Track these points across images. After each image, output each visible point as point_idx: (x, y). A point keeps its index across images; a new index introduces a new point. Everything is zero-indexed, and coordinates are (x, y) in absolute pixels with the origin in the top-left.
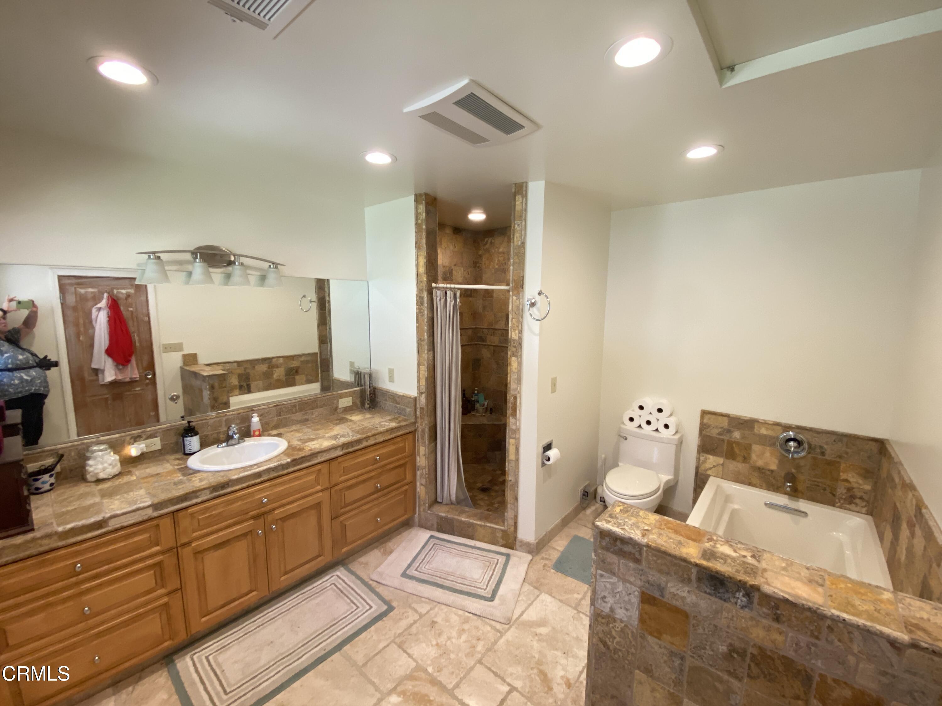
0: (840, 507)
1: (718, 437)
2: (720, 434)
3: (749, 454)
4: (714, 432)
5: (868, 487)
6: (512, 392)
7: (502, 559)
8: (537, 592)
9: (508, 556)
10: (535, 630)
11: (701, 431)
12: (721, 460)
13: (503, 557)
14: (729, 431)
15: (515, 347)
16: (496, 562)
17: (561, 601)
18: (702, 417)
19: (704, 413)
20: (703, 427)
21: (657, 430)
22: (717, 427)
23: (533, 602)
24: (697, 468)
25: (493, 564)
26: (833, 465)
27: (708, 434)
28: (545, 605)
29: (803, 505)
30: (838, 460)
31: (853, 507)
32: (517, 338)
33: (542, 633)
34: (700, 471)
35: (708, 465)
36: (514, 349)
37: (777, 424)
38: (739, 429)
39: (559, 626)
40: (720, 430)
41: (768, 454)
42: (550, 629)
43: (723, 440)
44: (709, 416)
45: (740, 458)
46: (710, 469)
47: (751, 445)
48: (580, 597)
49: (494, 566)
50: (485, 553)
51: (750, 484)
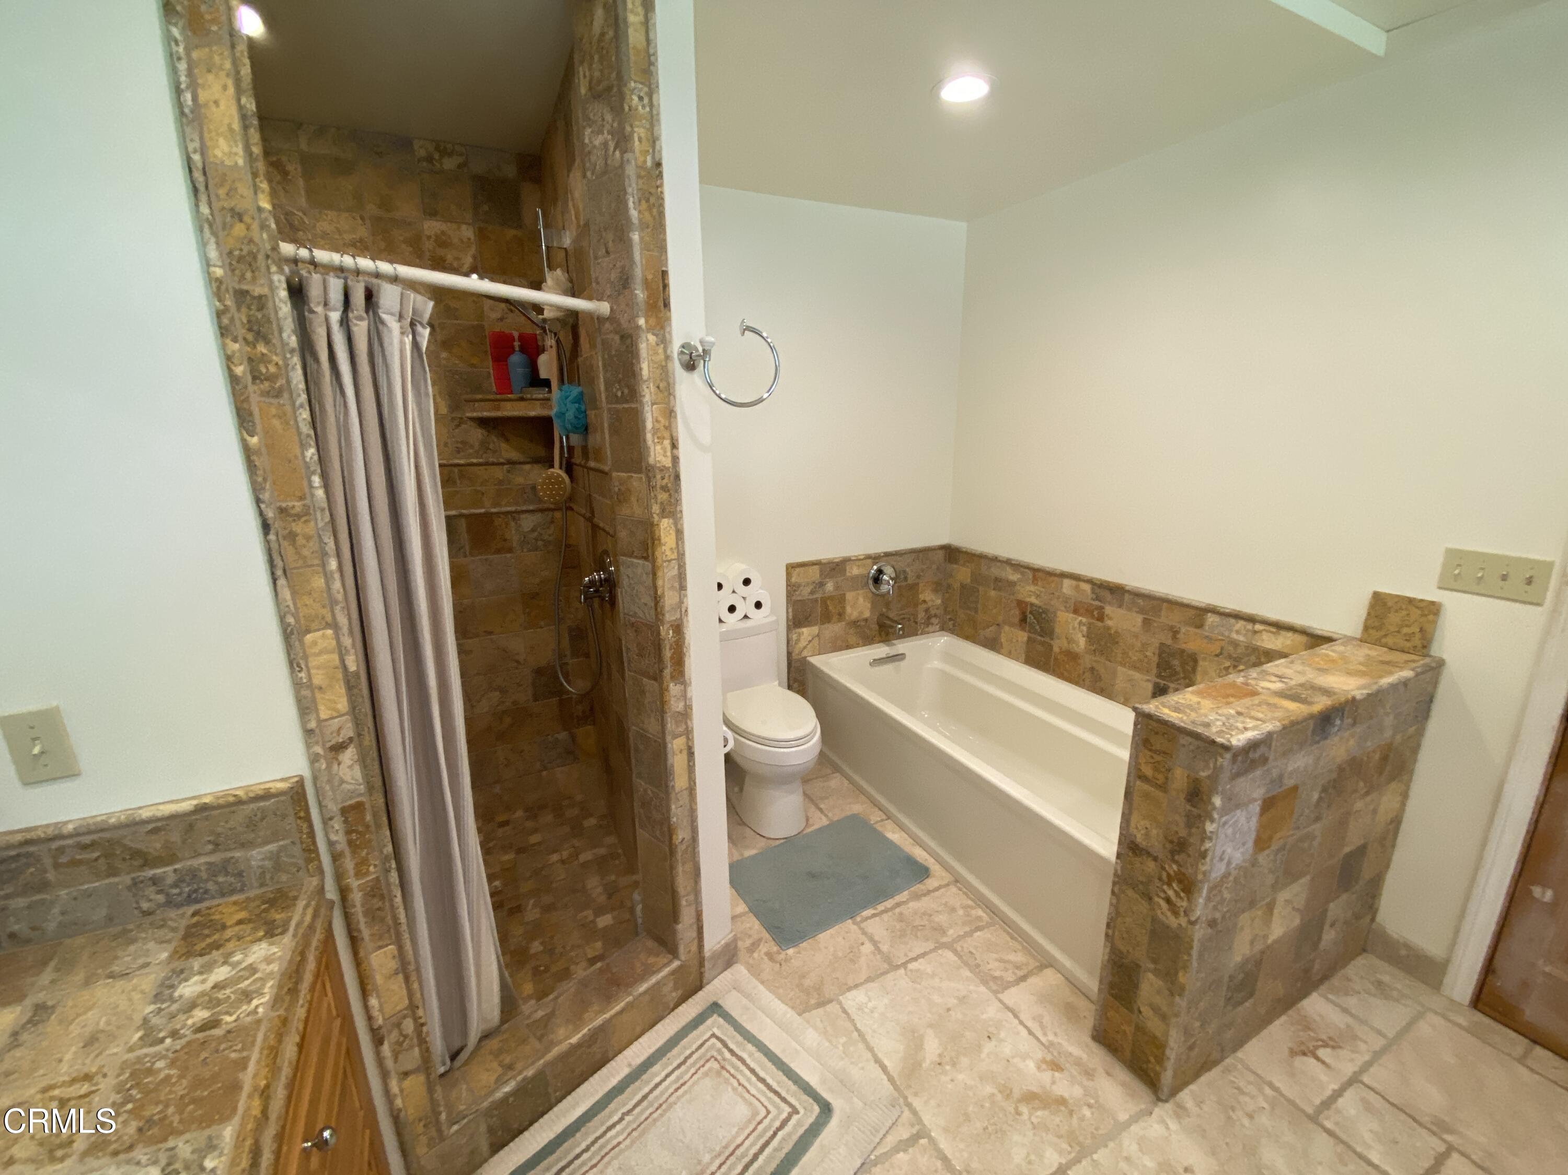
0: (922, 634)
1: (811, 597)
2: (812, 593)
3: (844, 608)
4: (805, 593)
5: (939, 602)
6: (669, 617)
7: (715, 1024)
8: (832, 1008)
9: (715, 1008)
10: (928, 1061)
11: (789, 595)
12: (815, 630)
13: (709, 1022)
14: (821, 585)
15: (665, 489)
16: (719, 1045)
17: (869, 980)
18: (789, 575)
19: (791, 568)
20: (792, 589)
21: (746, 617)
22: (808, 584)
23: (857, 1030)
24: (789, 654)
25: (719, 1051)
26: (913, 588)
27: (799, 598)
28: (872, 1012)
29: (901, 646)
30: (917, 581)
31: (931, 628)
32: (668, 462)
33: (938, 1051)
34: (795, 656)
35: (803, 643)
36: (663, 496)
37: (868, 557)
38: (831, 577)
39: (929, 1015)
40: (812, 587)
41: (861, 600)
42: (930, 1032)
43: (816, 600)
44: (798, 570)
45: (835, 618)
46: (805, 648)
47: (844, 594)
48: (868, 948)
49: (727, 1055)
50: (675, 1057)
51: (848, 647)
